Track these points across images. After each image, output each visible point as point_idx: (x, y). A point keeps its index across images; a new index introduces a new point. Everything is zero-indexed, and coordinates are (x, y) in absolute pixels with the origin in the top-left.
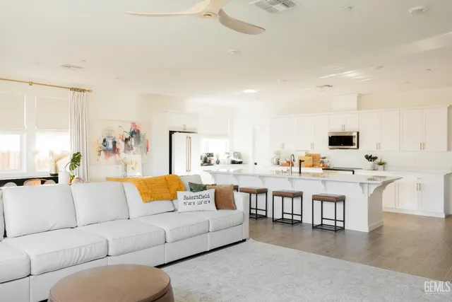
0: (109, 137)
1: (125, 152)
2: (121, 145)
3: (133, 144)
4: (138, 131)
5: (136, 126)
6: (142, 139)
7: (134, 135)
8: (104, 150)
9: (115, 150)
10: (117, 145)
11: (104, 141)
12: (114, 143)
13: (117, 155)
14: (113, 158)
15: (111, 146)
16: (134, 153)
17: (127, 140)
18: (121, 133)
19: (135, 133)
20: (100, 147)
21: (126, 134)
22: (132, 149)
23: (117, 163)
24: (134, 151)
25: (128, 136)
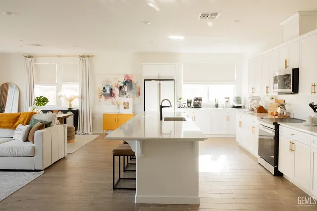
0: (107, 86)
1: (120, 96)
2: (117, 91)
3: (126, 90)
4: (131, 81)
5: (128, 77)
6: (134, 86)
7: (127, 84)
8: (104, 95)
9: (112, 94)
10: (113, 91)
11: (104, 88)
12: (111, 90)
13: (113, 98)
14: (110, 100)
15: (109, 92)
16: (127, 97)
17: (121, 88)
18: (117, 82)
19: (128, 82)
20: (101, 93)
21: (120, 83)
22: (126, 94)
23: (113, 103)
24: (127, 95)
25: (122, 85)
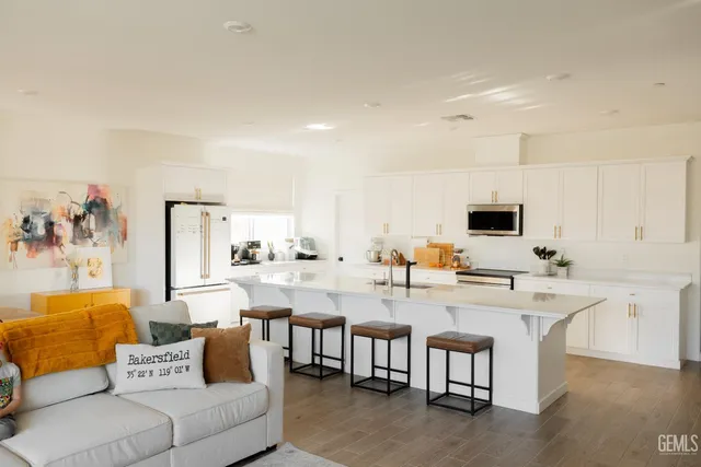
0: (36, 213)
1: (74, 242)
2: (65, 230)
3: (93, 225)
4: (105, 201)
5: (98, 191)
6: (112, 216)
7: (94, 210)
8: (25, 240)
9: (51, 238)
10: (55, 228)
11: (26, 221)
12: (50, 225)
13: (56, 249)
14: (45, 255)
15: (41, 231)
16: (95, 244)
17: (77, 220)
18: (66, 204)
19: (97, 205)
20: (15, 234)
21: (75, 207)
22: (91, 236)
23: (56, 264)
24: (95, 238)
25: (80, 211)
